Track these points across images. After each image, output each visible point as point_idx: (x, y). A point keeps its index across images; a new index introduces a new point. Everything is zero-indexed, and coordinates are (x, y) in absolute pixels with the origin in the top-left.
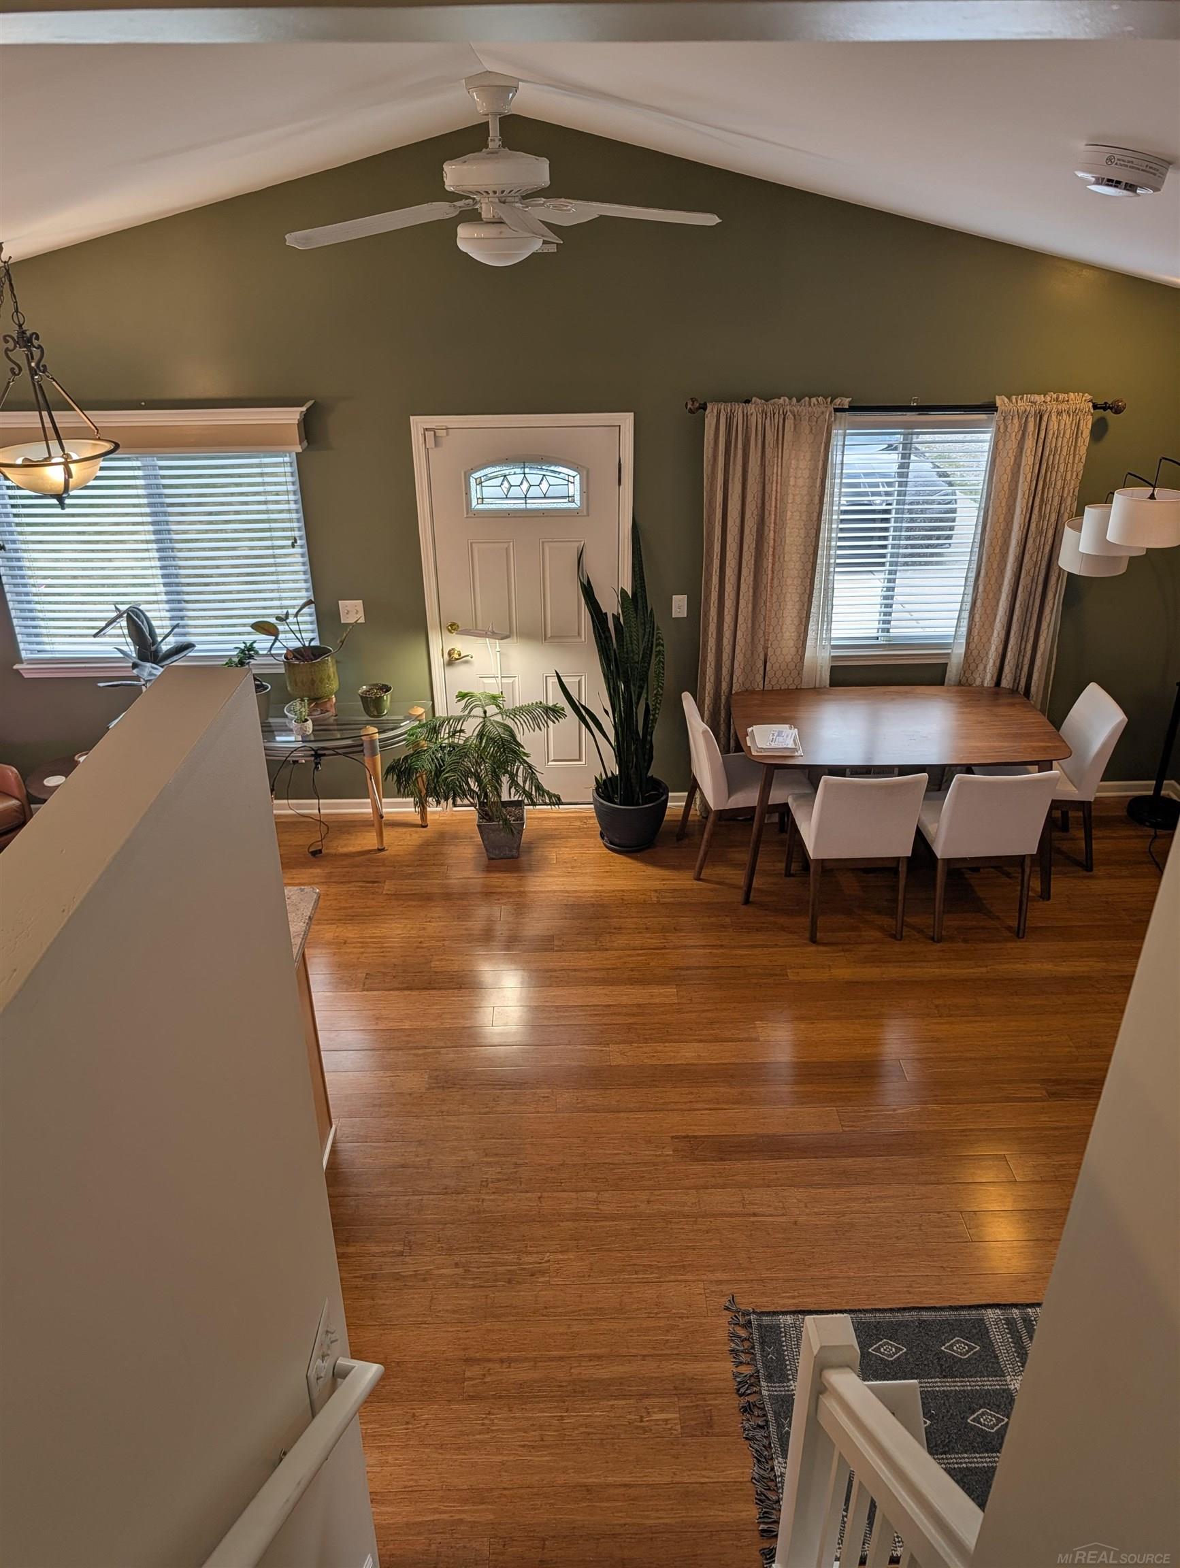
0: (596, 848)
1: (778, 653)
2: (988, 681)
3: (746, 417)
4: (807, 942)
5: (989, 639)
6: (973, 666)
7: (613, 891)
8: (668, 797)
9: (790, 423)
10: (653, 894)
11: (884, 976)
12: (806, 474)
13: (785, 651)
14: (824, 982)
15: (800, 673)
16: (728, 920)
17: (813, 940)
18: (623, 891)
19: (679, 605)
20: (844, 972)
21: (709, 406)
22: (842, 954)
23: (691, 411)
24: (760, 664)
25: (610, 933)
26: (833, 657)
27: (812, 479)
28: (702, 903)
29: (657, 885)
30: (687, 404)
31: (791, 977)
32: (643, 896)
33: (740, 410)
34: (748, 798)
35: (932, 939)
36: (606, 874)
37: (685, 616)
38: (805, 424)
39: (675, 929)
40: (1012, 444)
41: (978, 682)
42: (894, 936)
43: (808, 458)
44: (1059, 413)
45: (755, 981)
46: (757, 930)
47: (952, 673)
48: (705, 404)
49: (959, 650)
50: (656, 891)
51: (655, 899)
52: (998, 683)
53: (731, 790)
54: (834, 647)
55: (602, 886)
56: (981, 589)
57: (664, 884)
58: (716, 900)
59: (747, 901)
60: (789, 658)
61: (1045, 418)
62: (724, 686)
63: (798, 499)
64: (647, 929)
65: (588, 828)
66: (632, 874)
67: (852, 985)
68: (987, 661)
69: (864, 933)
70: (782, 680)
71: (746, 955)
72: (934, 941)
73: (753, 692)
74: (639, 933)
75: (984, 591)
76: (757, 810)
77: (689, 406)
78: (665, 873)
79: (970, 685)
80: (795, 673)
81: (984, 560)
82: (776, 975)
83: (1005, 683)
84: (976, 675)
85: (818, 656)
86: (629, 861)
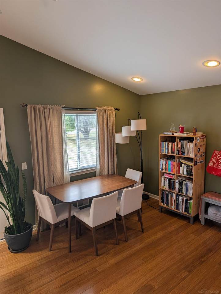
0: (8, 254)
1: (57, 175)
2: (106, 173)
3: (39, 108)
4: (96, 256)
5: (104, 163)
6: (102, 171)
7: (22, 267)
8: (32, 227)
9: (51, 110)
10: (38, 262)
11: (123, 257)
12: (57, 124)
13: (58, 174)
14: (109, 267)
15: (63, 180)
16: (68, 260)
17: (98, 255)
18: (25, 266)
19: (24, 166)
20: (112, 261)
21: (28, 105)
22: (107, 256)
23: (23, 106)
24: (52, 179)
25: (28, 284)
26: (70, 174)
27: (59, 125)
28: (56, 258)
29: (37, 258)
30: (21, 104)
31: (99, 270)
32: (34, 265)
33: (37, 107)
34: (65, 216)
35: (126, 241)
36: (16, 262)
37: (27, 169)
38: (55, 111)
39: (52, 271)
40: (101, 117)
41: (104, 174)
42: (117, 244)
43: (57, 120)
44: (109, 110)
45: (89, 277)
46: (79, 259)
47: (98, 173)
48: (27, 105)
49: (98, 167)
50: (38, 261)
51: (39, 264)
52: (108, 173)
53: (58, 215)
54: (70, 172)
55: (17, 267)
56: (101, 151)
57: (40, 257)
58: (60, 255)
59: (70, 252)
60: (59, 176)
61: (107, 111)
62: (43, 187)
63: (56, 131)
64: (42, 276)
65: (2, 249)
66: (26, 258)
67: (118, 264)
68: (105, 168)
69: (109, 247)
70: (59, 182)
71: (81, 269)
72: (127, 241)
73: (51, 187)
74: (39, 279)
75: (102, 151)
76: (69, 219)
77: (22, 105)
78: (38, 253)
79: (102, 175)
80: (62, 180)
81: (100, 144)
82: (94, 272)
83: (110, 173)
84: (103, 173)
85: (67, 175)
86: (23, 254)
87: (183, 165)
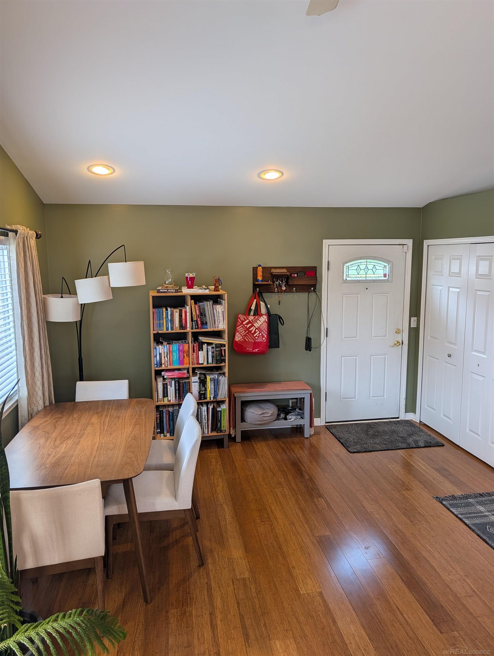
2: (41, 406)
5: (34, 380)
6: (31, 402)
40: (23, 254)
47: (23, 411)
56: (27, 348)
68: (36, 393)
81: (25, 328)
84: (33, 406)
87: (205, 346)
